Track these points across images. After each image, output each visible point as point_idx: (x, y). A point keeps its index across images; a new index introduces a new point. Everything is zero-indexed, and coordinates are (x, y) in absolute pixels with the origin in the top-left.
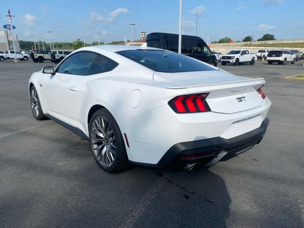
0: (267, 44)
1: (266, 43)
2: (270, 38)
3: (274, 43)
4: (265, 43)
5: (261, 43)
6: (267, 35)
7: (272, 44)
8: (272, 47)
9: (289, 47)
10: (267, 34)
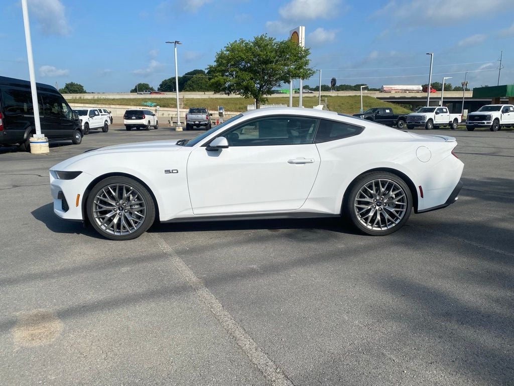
0: (84, 100)
1: (82, 98)
2: (77, 89)
3: (94, 97)
4: (80, 98)
5: (73, 97)
6: (72, 84)
7: (91, 99)
8: (93, 104)
9: (118, 105)
10: (70, 82)
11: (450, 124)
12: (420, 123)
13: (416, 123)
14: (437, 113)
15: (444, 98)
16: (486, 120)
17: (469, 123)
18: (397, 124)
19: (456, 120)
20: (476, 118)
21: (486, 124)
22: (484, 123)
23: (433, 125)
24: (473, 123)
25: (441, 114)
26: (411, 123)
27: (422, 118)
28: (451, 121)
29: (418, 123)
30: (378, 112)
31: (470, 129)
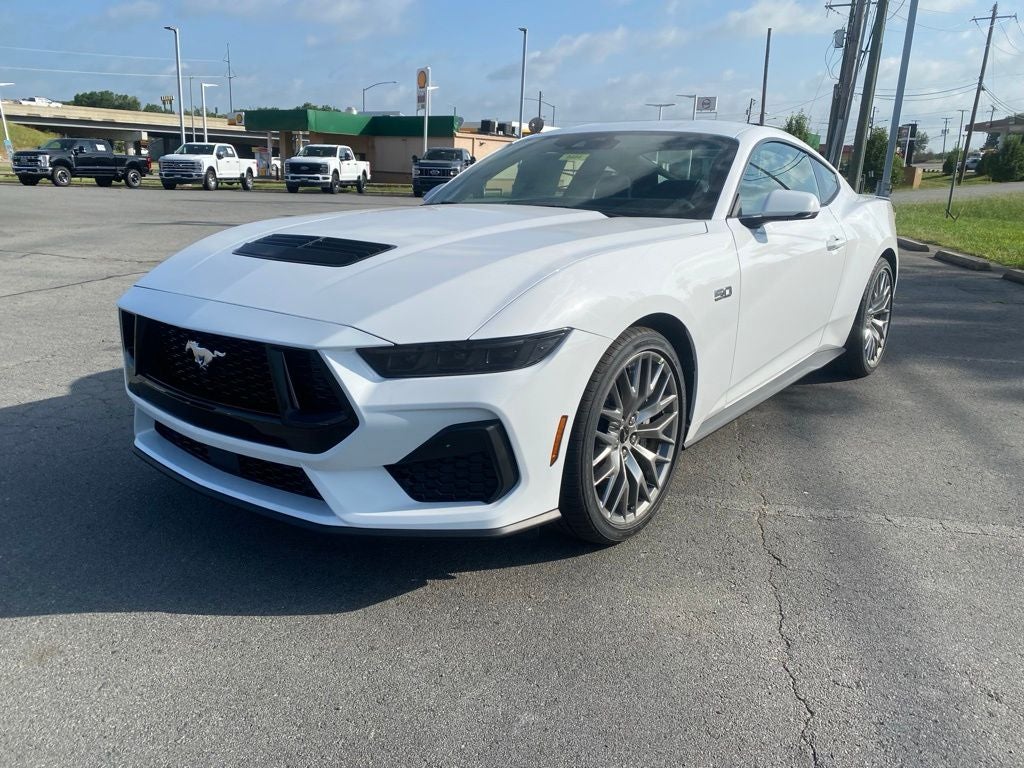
11: (242, 180)
12: (192, 176)
13: (183, 175)
14: (219, 157)
15: (209, 131)
16: (320, 172)
17: (293, 178)
18: (125, 177)
19: (250, 170)
20: (303, 168)
21: (321, 180)
22: (318, 178)
23: (218, 181)
24: (299, 178)
25: (226, 159)
26: (172, 175)
27: (193, 165)
28: (243, 174)
29: (188, 176)
30: (81, 149)
31: (293, 189)
